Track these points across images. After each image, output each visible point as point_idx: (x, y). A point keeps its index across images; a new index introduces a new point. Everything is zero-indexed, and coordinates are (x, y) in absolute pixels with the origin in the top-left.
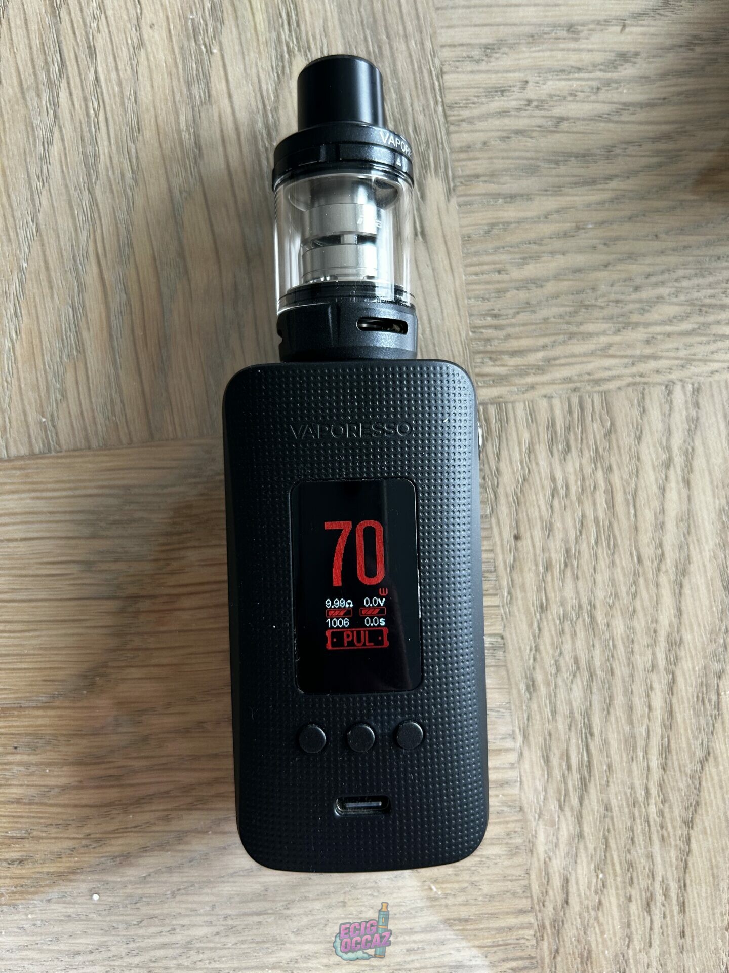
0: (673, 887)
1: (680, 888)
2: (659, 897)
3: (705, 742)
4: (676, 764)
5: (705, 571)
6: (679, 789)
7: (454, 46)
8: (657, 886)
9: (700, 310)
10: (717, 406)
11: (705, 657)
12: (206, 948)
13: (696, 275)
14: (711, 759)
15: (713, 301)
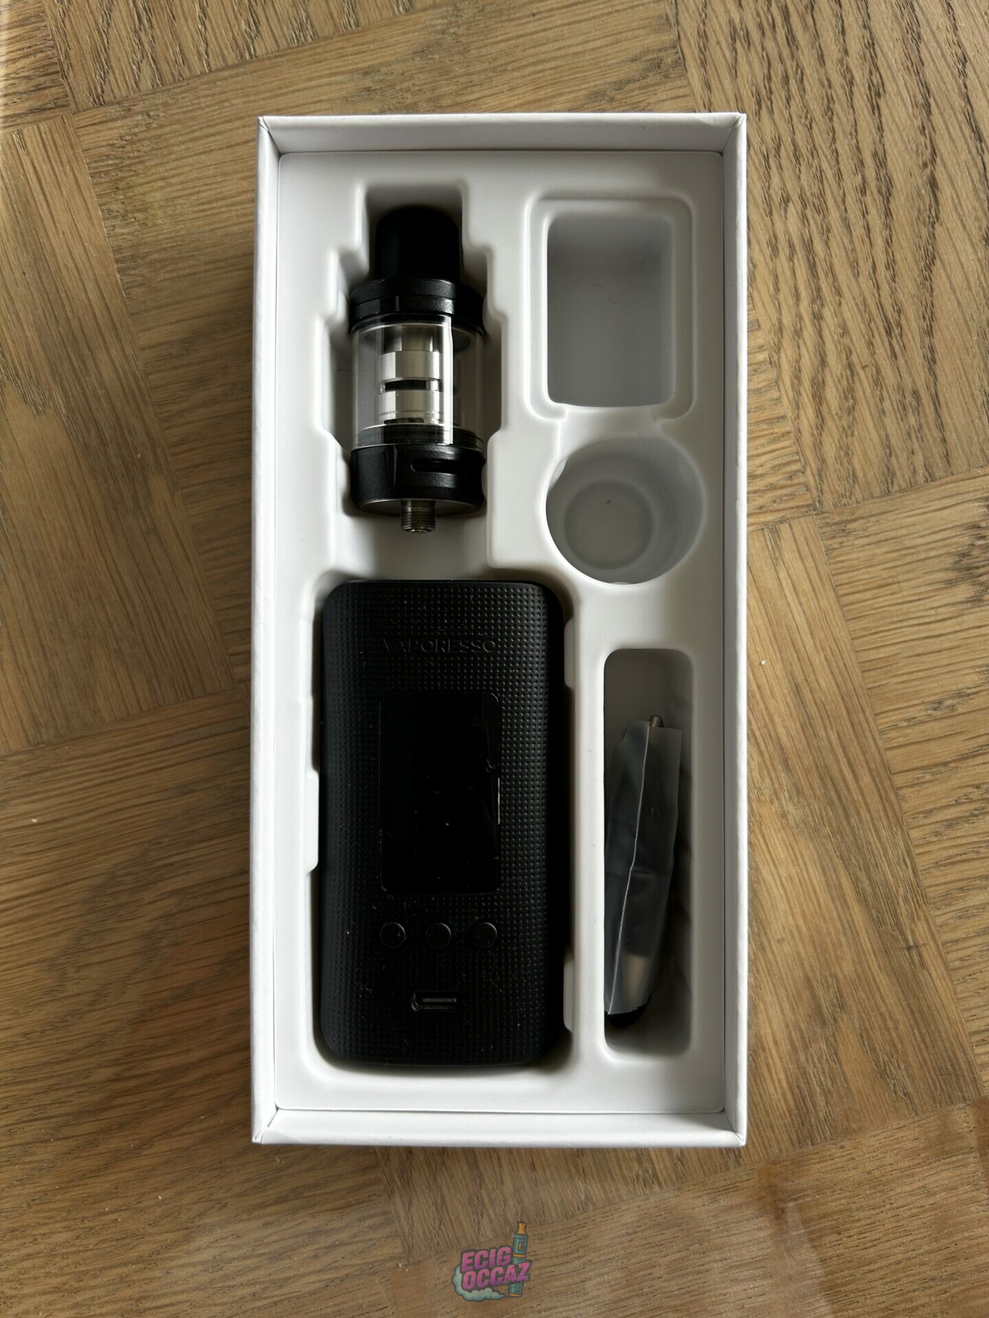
7: (154, 347)
12: (70, 1253)
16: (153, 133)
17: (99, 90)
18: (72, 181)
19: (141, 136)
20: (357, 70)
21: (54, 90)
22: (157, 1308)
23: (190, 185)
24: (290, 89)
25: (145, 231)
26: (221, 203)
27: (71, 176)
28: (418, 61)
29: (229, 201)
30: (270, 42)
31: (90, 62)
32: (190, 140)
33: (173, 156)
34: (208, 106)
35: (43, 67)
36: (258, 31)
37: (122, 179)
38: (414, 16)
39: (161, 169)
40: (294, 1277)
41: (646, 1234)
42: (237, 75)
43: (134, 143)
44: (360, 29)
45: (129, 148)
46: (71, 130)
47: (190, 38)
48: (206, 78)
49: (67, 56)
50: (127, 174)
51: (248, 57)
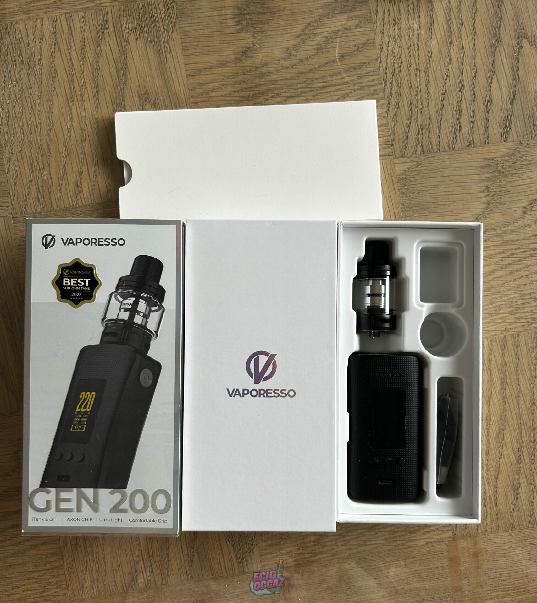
0: (493, 498)
1: (495, 498)
2: (489, 502)
3: (500, 451)
4: (491, 458)
5: (497, 397)
6: (493, 467)
8: (488, 498)
9: (491, 315)
10: (498, 345)
11: (499, 424)
13: (489, 304)
14: (502, 456)
15: (495, 312)
16: (419, 169)
17: (403, 152)
18: (391, 180)
19: (415, 169)
20: (486, 158)
21: (389, 150)
22: (371, 544)
23: (428, 187)
24: (464, 161)
25: (412, 200)
26: (437, 194)
27: (391, 178)
28: (506, 158)
29: (441, 194)
30: (460, 145)
31: (401, 143)
32: (430, 173)
33: (424, 177)
34: (437, 163)
35: (386, 142)
36: (456, 141)
37: (407, 182)
38: (506, 143)
39: (420, 180)
40: (416, 540)
41: (531, 540)
42: (448, 154)
43: (412, 171)
44: (489, 145)
45: (410, 173)
46: (392, 164)
47: (434, 140)
48: (438, 154)
49: (394, 139)
50: (409, 181)
51: (452, 149)
